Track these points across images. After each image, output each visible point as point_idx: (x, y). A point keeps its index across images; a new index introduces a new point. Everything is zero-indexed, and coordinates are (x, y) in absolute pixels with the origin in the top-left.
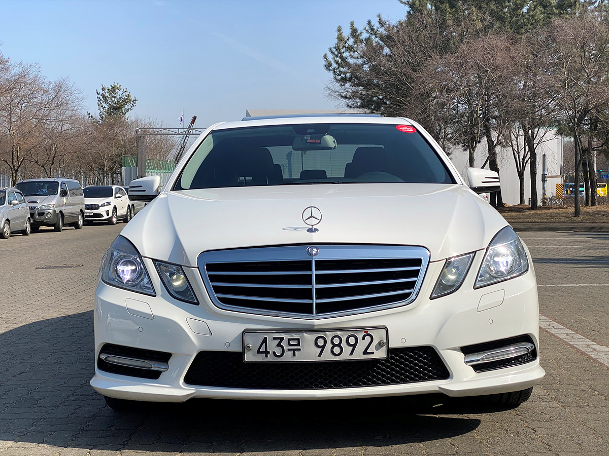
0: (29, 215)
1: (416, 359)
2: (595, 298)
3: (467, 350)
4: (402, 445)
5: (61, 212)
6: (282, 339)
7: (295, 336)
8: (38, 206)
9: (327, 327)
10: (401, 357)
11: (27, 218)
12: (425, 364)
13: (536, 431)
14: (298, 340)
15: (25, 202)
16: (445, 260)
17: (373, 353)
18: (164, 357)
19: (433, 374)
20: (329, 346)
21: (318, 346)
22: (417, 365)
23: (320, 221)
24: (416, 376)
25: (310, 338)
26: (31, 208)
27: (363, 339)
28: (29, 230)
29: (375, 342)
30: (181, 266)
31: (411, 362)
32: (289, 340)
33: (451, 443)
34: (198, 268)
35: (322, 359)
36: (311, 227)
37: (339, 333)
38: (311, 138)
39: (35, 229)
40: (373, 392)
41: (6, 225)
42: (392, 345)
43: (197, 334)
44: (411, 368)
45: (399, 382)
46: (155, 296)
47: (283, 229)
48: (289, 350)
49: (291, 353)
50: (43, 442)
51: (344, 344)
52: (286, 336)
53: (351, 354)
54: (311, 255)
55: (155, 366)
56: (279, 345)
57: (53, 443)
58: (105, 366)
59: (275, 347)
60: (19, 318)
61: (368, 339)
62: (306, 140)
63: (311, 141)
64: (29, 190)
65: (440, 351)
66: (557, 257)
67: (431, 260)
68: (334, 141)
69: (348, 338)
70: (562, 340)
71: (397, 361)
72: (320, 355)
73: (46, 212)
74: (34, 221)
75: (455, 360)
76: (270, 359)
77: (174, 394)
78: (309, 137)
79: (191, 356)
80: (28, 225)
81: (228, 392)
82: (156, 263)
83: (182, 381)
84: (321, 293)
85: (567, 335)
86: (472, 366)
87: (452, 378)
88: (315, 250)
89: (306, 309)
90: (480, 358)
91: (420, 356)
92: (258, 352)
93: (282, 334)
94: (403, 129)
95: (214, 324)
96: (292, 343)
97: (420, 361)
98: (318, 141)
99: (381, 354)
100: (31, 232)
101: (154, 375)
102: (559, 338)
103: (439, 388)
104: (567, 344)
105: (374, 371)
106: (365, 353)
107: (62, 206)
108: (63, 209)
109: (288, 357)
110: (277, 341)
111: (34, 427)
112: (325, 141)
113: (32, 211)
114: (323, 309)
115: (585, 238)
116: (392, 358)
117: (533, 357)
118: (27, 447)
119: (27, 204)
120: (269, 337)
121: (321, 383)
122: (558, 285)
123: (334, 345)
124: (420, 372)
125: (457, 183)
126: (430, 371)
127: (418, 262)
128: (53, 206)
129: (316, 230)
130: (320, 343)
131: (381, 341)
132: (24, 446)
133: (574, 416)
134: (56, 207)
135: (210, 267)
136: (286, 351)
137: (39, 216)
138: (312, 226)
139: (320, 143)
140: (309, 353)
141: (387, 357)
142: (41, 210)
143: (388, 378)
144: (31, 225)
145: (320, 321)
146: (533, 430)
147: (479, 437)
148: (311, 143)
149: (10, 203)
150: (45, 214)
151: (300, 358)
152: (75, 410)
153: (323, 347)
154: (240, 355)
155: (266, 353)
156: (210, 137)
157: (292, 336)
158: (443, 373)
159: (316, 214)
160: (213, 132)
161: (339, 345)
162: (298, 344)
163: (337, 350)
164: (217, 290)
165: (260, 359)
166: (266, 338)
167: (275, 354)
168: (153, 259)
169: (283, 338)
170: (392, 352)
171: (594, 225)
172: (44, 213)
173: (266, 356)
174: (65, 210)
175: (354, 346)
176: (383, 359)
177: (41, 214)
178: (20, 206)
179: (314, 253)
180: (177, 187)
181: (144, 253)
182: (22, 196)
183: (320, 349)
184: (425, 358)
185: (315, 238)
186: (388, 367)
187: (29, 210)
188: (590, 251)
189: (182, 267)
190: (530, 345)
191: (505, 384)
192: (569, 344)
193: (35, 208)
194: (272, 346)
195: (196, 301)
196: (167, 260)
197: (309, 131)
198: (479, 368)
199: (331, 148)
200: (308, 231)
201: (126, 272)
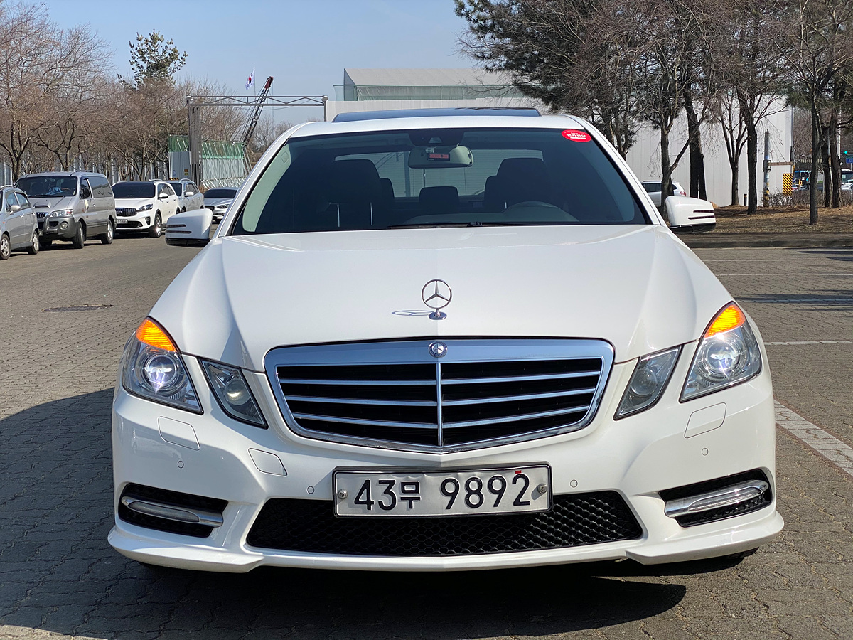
0: (36, 226)
1: (592, 510)
2: (845, 366)
3: (668, 495)
4: (571, 633)
5: (81, 220)
6: (392, 483)
7: (412, 478)
8: (49, 212)
9: (459, 465)
10: (571, 508)
11: (34, 230)
12: (606, 516)
13: (768, 608)
14: (417, 484)
15: (30, 207)
16: (637, 360)
17: (528, 503)
18: (218, 506)
19: (618, 532)
20: (462, 493)
21: (446, 494)
22: (593, 518)
23: (449, 301)
24: (593, 534)
25: (434, 481)
26: (39, 216)
27: (514, 482)
28: (36, 246)
29: (532, 487)
30: (240, 368)
31: (585, 515)
32: (403, 484)
33: (643, 630)
34: (266, 373)
35: (453, 512)
36: (435, 311)
37: (477, 474)
38: (436, 152)
39: (46, 244)
40: (529, 560)
41: (3, 240)
42: (556, 491)
43: (266, 473)
44: (586, 523)
45: (567, 544)
46: (202, 414)
47: (394, 313)
48: (402, 499)
49: (406, 503)
50: (41, 625)
51: (484, 491)
52: (398, 479)
53: (496, 505)
54: (436, 355)
55: (203, 519)
56: (387, 492)
57: (54, 628)
58: (129, 516)
59: (382, 495)
60: (17, 399)
61: (521, 482)
62: (428, 154)
63: (435, 156)
64: (35, 188)
65: (629, 499)
66: (787, 292)
67: (616, 361)
68: (470, 155)
69: (491, 481)
70: (800, 441)
71: (564, 512)
72: (449, 507)
73: (60, 220)
74: (44, 233)
75: (650, 511)
76: (375, 512)
77: (232, 563)
78: (432, 151)
79: (257, 505)
80: (36, 240)
81: (312, 561)
82: (203, 362)
83: (243, 541)
84: (450, 414)
85: (807, 431)
86: (676, 518)
87: (647, 537)
88: (442, 348)
89: (428, 438)
90: (688, 506)
91: (598, 505)
92: (357, 502)
93: (391, 475)
94: (572, 136)
95: (291, 459)
96: (406, 488)
97: (599, 513)
98: (447, 157)
99: (540, 504)
100: (40, 249)
101: (202, 532)
102: (795, 437)
103: (627, 552)
104: (808, 447)
105: (531, 529)
106: (517, 503)
107: (84, 212)
108: (84, 215)
109: (401, 510)
110: (385, 487)
111: (28, 598)
112: (456, 155)
113: (41, 219)
114: (454, 438)
115: (824, 260)
116: (557, 509)
117: (766, 500)
118: (16, 635)
119: (33, 210)
120: (373, 480)
121: (451, 547)
122: (791, 343)
123: (470, 492)
124: (599, 529)
125: (652, 224)
126: (613, 528)
127: (596, 364)
128: (71, 213)
129: (443, 315)
130: (448, 489)
131: (541, 485)
132: (11, 633)
133: (824, 579)
134: (74, 214)
135: (284, 372)
136: (399, 501)
137: (50, 226)
138: (437, 309)
139: (449, 159)
140: (432, 503)
141: (550, 509)
142: (54, 218)
143: (551, 539)
144: (40, 239)
145: (448, 457)
146: (765, 605)
147: (685, 618)
148: (436, 159)
149: (9, 209)
150: (60, 223)
151: (418, 510)
152: (90, 566)
153: (453, 495)
154: (330, 505)
155: (369, 503)
156: (287, 147)
157: (407, 479)
158: (633, 529)
159: (443, 291)
160: (290, 141)
161: (478, 492)
162: (417, 491)
163: (474, 499)
164: (295, 407)
165: (360, 512)
166: (367, 482)
167: (380, 505)
168: (198, 358)
169: (394, 482)
170: (556, 500)
171: (837, 237)
172: (57, 222)
173: (369, 508)
174: (87, 217)
175: (500, 493)
176: (543, 511)
177: (54, 224)
178: (23, 212)
179: (440, 352)
180: (237, 229)
181: (184, 348)
182: (26, 197)
183: (449, 498)
184: (606, 508)
185: (442, 328)
186: (550, 522)
187: (36, 218)
188: (834, 281)
189: (242, 370)
190: (763, 483)
191: (725, 544)
192: (811, 448)
193: (45, 215)
194: (377, 493)
195: (263, 423)
196: (219, 360)
197: (432, 141)
198: (686, 520)
199: (465, 166)
200: (430, 317)
201: (159, 376)
